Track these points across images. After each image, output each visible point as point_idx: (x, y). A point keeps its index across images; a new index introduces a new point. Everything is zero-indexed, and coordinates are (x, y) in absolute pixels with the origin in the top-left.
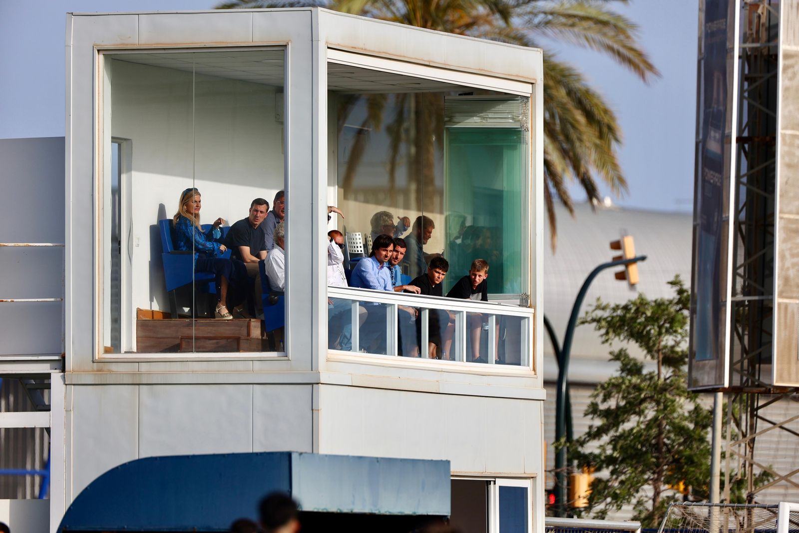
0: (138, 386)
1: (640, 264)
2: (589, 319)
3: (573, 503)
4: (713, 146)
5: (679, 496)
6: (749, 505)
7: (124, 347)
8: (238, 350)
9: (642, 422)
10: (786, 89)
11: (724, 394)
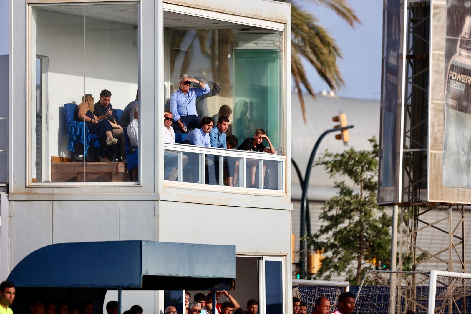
0: (52, 202)
1: (350, 130)
2: (321, 162)
3: (311, 271)
4: (392, 61)
5: (373, 267)
6: (414, 272)
7: (44, 178)
8: (111, 180)
9: (352, 223)
10: (435, 27)
11: (399, 206)
